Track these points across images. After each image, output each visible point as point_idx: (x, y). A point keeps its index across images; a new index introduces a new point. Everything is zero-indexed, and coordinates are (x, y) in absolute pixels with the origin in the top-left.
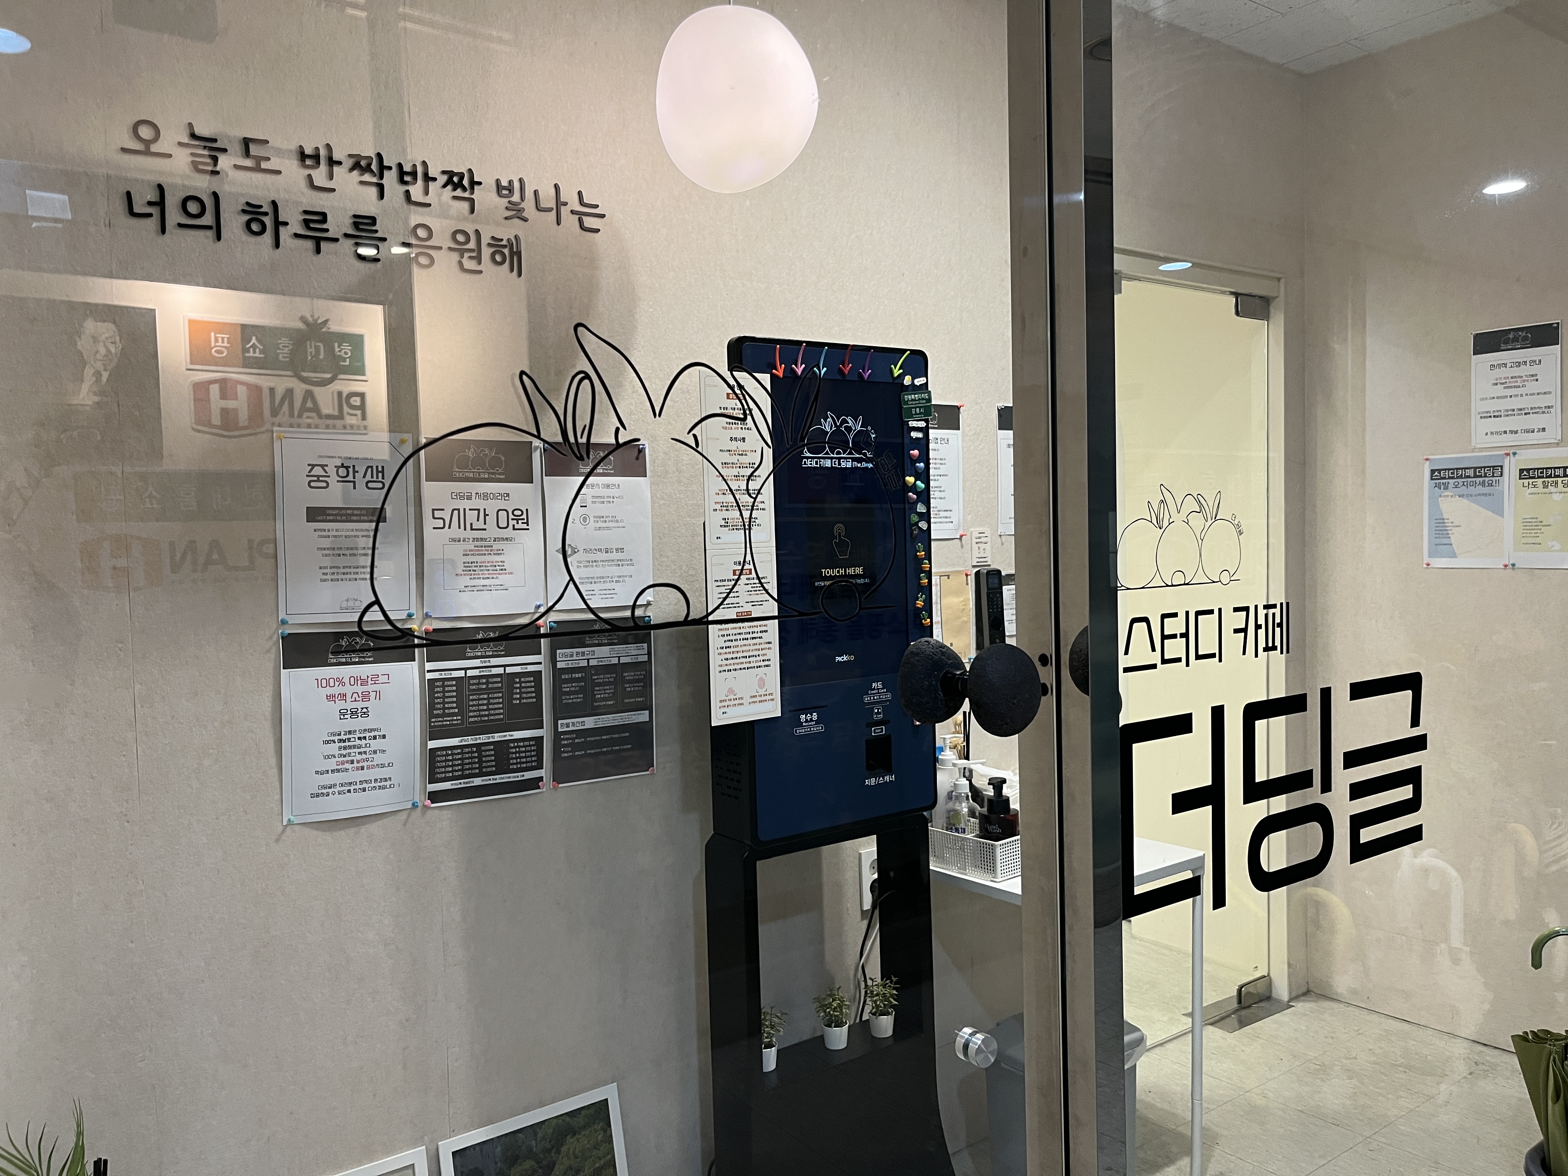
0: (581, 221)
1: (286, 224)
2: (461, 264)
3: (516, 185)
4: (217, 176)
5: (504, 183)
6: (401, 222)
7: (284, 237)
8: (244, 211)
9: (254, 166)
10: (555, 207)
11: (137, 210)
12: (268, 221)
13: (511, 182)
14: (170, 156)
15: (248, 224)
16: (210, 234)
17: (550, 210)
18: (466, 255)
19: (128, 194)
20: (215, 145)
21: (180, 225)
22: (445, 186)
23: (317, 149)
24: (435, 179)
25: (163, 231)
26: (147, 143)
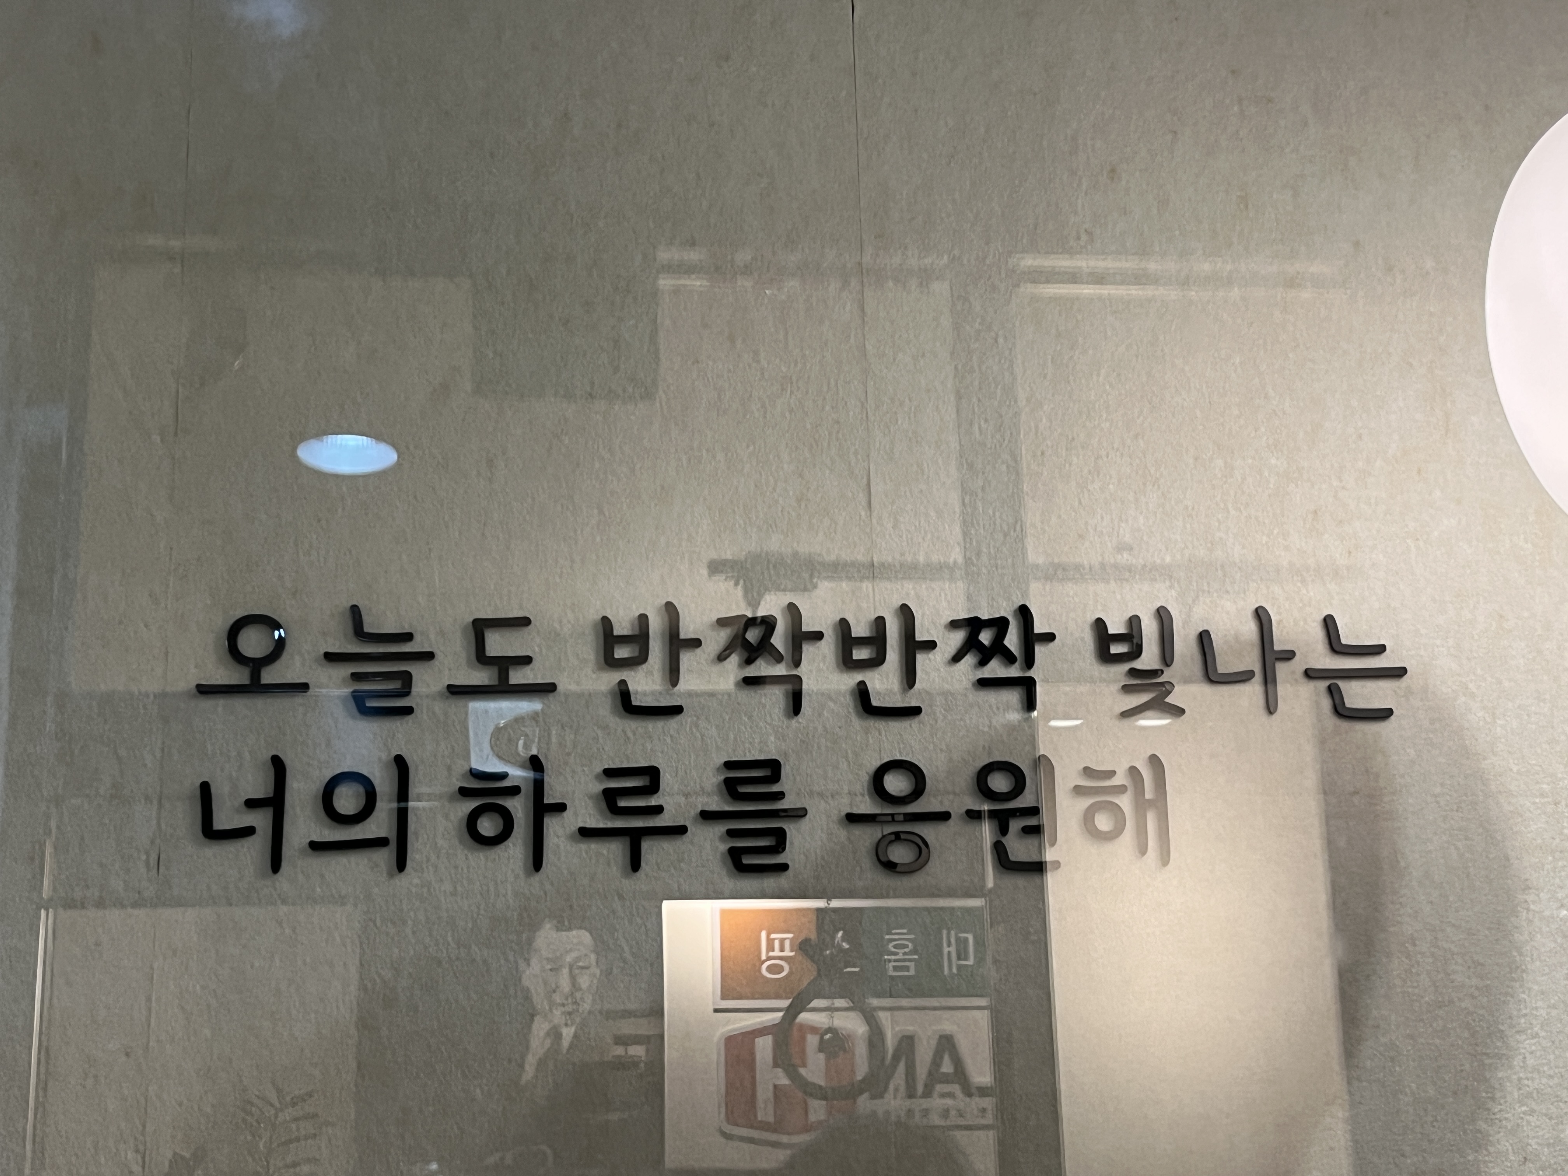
0: (1333, 692)
1: (560, 808)
2: (999, 850)
3: (1149, 629)
4: (409, 719)
5: (1115, 627)
6: (844, 765)
7: (556, 840)
8: (465, 792)
9: (494, 682)
10: (1257, 668)
11: (221, 823)
12: (518, 807)
13: (1134, 622)
14: (304, 687)
15: (472, 819)
16: (384, 857)
17: (1244, 677)
18: (1015, 825)
19: (205, 788)
20: (407, 648)
21: (316, 847)
22: (957, 658)
23: (643, 619)
24: (931, 645)
25: (276, 865)
26: (256, 665)
